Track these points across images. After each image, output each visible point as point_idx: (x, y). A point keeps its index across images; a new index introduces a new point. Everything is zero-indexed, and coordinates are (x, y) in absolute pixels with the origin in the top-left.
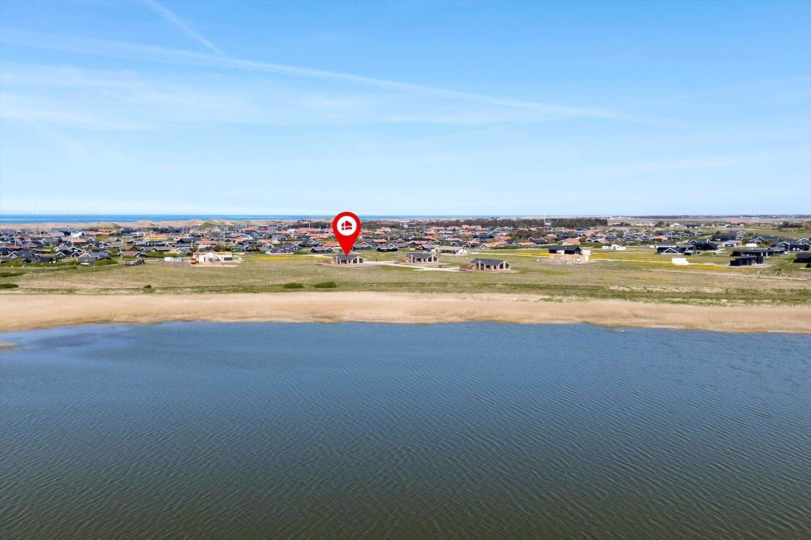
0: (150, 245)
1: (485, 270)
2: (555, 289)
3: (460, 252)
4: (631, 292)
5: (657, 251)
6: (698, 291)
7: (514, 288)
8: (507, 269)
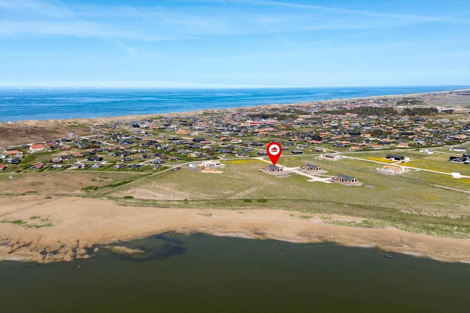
0: (180, 144)
1: (344, 182)
2: (373, 209)
3: (336, 157)
4: (411, 215)
5: (449, 159)
6: (446, 217)
7: (353, 208)
8: (356, 182)
